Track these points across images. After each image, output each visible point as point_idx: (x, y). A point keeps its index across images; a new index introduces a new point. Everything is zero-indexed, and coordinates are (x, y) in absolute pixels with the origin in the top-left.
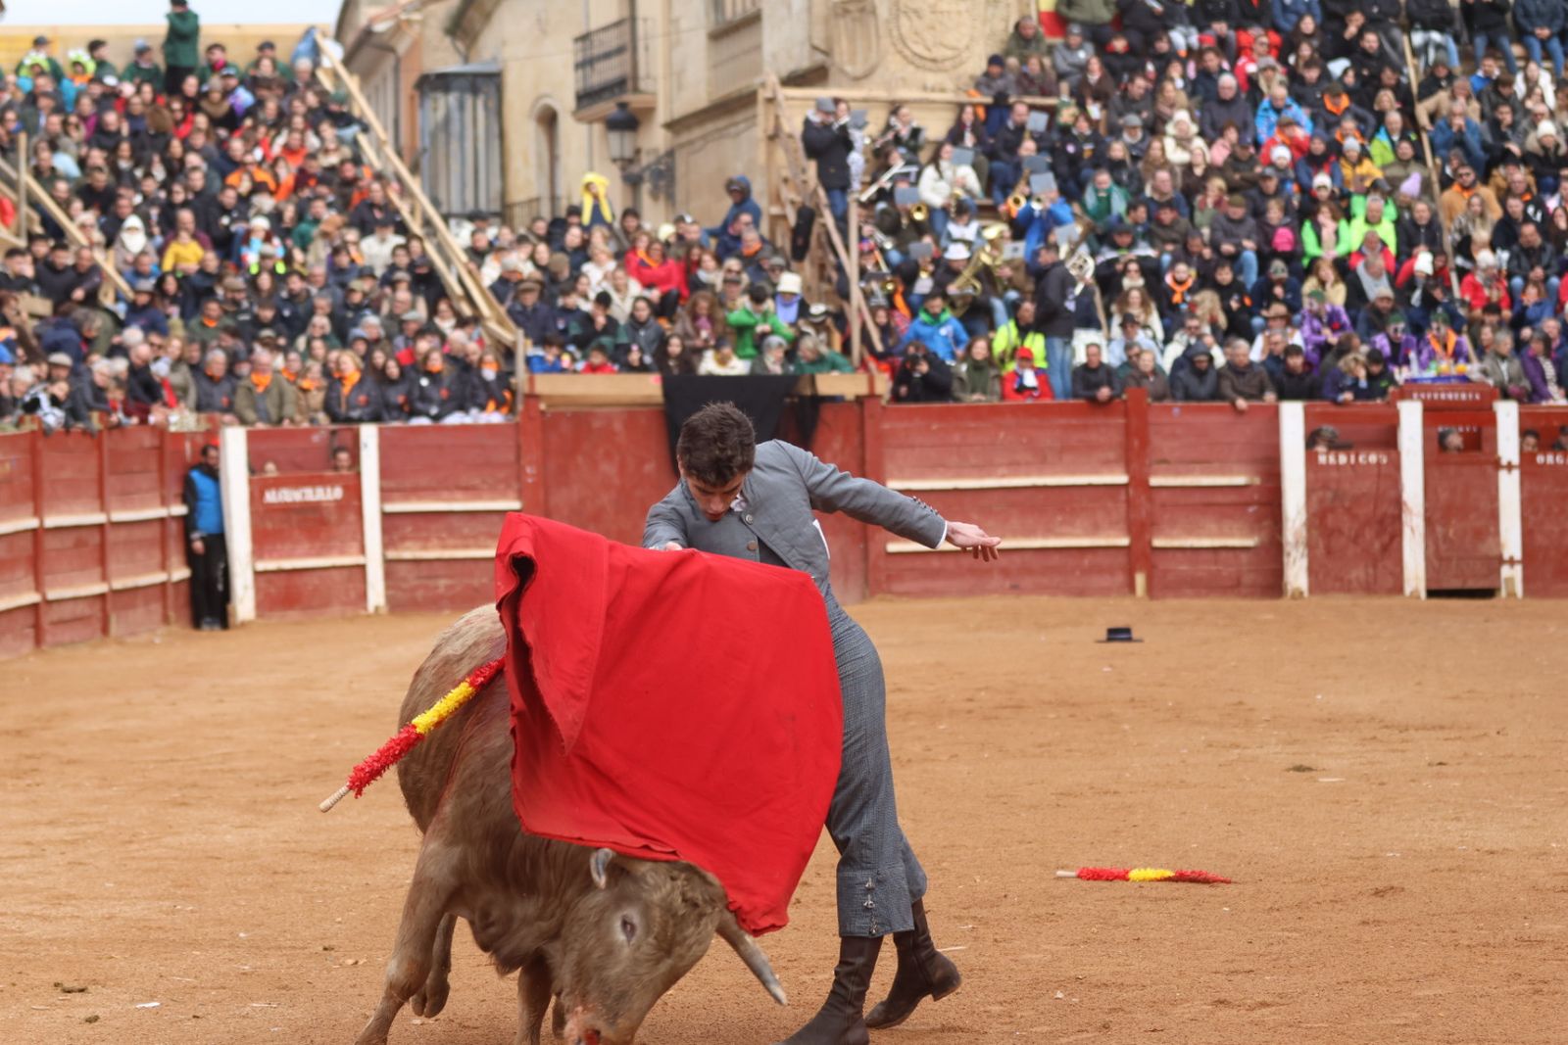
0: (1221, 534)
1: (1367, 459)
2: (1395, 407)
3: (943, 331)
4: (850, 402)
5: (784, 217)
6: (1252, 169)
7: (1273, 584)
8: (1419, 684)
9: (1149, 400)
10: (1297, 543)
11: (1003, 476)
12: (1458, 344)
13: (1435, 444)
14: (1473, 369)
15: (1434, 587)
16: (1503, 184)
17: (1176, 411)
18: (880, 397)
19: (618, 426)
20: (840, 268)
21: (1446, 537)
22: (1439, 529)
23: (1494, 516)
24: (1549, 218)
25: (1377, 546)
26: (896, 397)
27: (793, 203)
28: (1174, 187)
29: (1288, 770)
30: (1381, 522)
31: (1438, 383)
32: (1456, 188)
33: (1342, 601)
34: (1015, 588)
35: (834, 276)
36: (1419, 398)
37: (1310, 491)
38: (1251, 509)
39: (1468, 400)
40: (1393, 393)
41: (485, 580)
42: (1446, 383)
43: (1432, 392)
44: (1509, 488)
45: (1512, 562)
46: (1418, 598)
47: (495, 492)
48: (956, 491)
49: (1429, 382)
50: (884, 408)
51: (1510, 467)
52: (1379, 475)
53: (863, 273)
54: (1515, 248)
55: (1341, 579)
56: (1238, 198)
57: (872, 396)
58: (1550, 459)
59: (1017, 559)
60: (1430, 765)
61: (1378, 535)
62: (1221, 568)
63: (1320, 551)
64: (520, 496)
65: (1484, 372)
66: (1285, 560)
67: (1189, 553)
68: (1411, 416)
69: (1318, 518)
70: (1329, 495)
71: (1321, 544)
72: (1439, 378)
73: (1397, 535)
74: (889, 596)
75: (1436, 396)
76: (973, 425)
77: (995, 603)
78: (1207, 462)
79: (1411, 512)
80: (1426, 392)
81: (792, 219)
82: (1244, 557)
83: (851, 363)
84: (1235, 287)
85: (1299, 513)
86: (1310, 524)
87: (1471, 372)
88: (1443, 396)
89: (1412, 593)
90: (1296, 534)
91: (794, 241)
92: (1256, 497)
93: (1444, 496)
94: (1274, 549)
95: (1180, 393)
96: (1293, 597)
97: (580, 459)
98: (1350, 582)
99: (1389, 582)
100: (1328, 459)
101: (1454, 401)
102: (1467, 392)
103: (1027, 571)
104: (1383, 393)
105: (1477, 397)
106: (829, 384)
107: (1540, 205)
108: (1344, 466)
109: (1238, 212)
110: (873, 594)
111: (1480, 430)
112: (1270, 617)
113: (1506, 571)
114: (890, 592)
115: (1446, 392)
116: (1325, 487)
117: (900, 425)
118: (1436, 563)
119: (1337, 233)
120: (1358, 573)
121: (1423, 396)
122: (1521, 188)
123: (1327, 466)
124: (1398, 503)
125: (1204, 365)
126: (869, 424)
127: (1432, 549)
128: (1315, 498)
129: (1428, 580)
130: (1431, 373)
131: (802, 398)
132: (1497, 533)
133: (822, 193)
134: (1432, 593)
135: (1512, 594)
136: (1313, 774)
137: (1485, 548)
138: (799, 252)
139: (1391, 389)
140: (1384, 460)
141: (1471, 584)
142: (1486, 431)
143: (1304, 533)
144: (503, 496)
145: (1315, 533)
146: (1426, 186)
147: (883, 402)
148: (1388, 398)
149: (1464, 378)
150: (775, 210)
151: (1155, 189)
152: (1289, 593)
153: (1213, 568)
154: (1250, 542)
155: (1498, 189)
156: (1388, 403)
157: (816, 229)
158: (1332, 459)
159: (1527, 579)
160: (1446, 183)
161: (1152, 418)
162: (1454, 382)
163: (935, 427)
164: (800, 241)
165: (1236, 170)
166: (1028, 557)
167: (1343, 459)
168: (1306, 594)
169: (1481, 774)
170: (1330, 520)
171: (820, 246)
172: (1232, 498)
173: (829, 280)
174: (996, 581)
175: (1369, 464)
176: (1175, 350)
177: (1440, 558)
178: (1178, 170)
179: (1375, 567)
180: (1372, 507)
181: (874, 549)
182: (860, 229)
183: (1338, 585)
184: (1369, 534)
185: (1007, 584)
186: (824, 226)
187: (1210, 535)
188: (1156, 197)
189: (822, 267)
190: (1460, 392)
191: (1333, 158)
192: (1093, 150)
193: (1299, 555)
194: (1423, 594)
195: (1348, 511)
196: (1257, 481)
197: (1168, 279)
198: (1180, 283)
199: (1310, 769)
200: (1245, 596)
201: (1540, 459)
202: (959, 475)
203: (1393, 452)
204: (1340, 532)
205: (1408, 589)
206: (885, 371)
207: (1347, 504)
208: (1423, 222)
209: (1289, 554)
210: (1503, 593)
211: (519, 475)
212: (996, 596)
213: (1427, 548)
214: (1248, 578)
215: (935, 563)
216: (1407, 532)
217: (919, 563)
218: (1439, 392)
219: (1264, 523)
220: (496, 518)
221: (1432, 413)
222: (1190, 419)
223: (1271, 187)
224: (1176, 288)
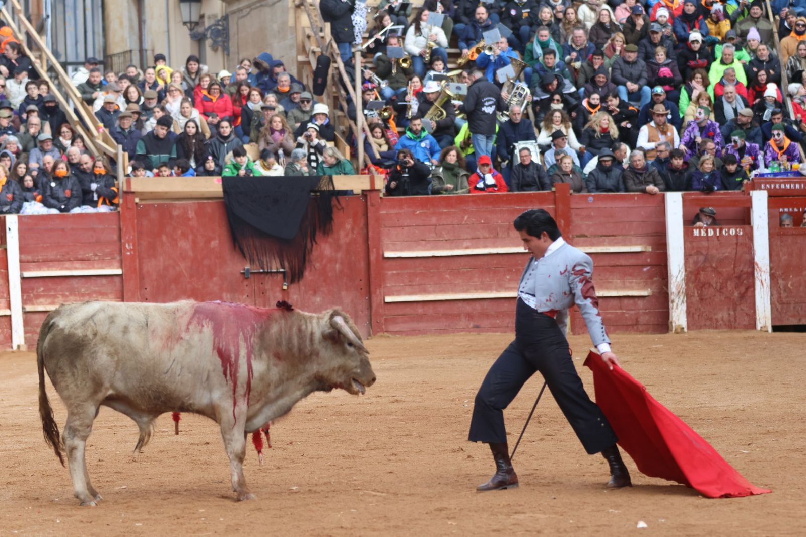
0: (624, 288)
1: (728, 232)
2: (749, 194)
3: (423, 145)
4: (358, 195)
5: (309, 63)
7: (663, 324)
9: (571, 191)
10: (679, 292)
11: (467, 248)
12: (792, 147)
13: (777, 221)
14: (804, 166)
15: (778, 323)
17: (591, 199)
18: (379, 191)
19: (191, 214)
21: (786, 286)
22: (781, 282)
25: (736, 294)
26: (389, 191)
27: (314, 52)
30: (739, 277)
31: (779, 177)
32: (792, 35)
33: (711, 334)
34: (477, 327)
36: (765, 188)
37: (687, 256)
38: (645, 269)
39: (800, 189)
40: (747, 183)
42: (785, 177)
43: (775, 183)
46: (767, 331)
47: (103, 261)
48: (434, 257)
49: (772, 177)
50: (381, 198)
52: (737, 244)
53: (365, 104)
55: (711, 319)
57: (373, 190)
59: (477, 306)
61: (737, 287)
62: (624, 311)
63: (696, 299)
64: (121, 267)
66: (671, 305)
68: (759, 200)
69: (693, 275)
70: (701, 258)
71: (696, 295)
72: (781, 172)
73: (751, 287)
74: (387, 334)
75: (777, 186)
76: (445, 210)
77: (462, 338)
78: (613, 236)
79: (760, 271)
80: (770, 183)
81: (314, 65)
82: (640, 303)
83: (358, 168)
85: (680, 271)
86: (687, 280)
87: (803, 169)
88: (783, 186)
89: (762, 328)
90: (678, 286)
91: (315, 80)
92: (649, 260)
93: (784, 258)
94: (663, 298)
96: (676, 332)
97: (164, 238)
98: (717, 320)
99: (746, 320)
100: (700, 232)
101: (791, 190)
102: (800, 183)
103: (485, 315)
104: (739, 185)
106: (341, 183)
108: (712, 238)
109: (632, 57)
110: (375, 333)
112: (660, 346)
114: (387, 331)
115: (785, 183)
116: (698, 253)
117: (393, 212)
118: (779, 307)
120: (723, 314)
121: (768, 186)
123: (700, 238)
124: (752, 263)
125: (607, 165)
126: (371, 210)
127: (776, 296)
128: (691, 261)
129: (773, 319)
130: (774, 168)
131: (322, 192)
133: (335, 45)
134: (776, 328)
138: (319, 89)
139: (745, 181)
140: (741, 233)
143: (684, 286)
144: (110, 266)
145: (691, 286)
147: (381, 195)
148: (743, 189)
149: (798, 173)
150: (301, 58)
151: (573, 41)
152: (674, 329)
153: (620, 311)
154: (645, 293)
156: (743, 191)
157: (331, 71)
158: (703, 233)
161: (573, 205)
162: (790, 176)
163: (418, 212)
164: (320, 81)
166: (485, 304)
167: (711, 232)
168: (685, 330)
170: (702, 276)
171: (334, 84)
172: (632, 261)
173: (341, 109)
174: (463, 323)
175: (729, 234)
177: (782, 303)
179: (735, 310)
180: (732, 266)
181: (376, 301)
182: (362, 72)
183: (708, 323)
184: (730, 286)
185: (471, 325)
186: (337, 69)
187: (616, 288)
188: (575, 47)
189: (336, 99)
190: (795, 183)
191: (701, 17)
192: (530, 13)
193: (680, 302)
194: (770, 329)
195: (715, 269)
196: (649, 249)
198: (593, 106)
200: (642, 332)
202: (436, 246)
203: (747, 227)
204: (710, 285)
205: (759, 326)
206: (381, 173)
207: (714, 264)
208: (765, 58)
209: (673, 302)
211: (121, 250)
212: (462, 333)
213: (772, 295)
214: (643, 319)
215: (420, 310)
216: (758, 284)
217: (408, 310)
218: (780, 183)
219: (655, 279)
220: (104, 281)
221: (775, 199)
222: (601, 205)
223: (657, 38)
224: (591, 110)
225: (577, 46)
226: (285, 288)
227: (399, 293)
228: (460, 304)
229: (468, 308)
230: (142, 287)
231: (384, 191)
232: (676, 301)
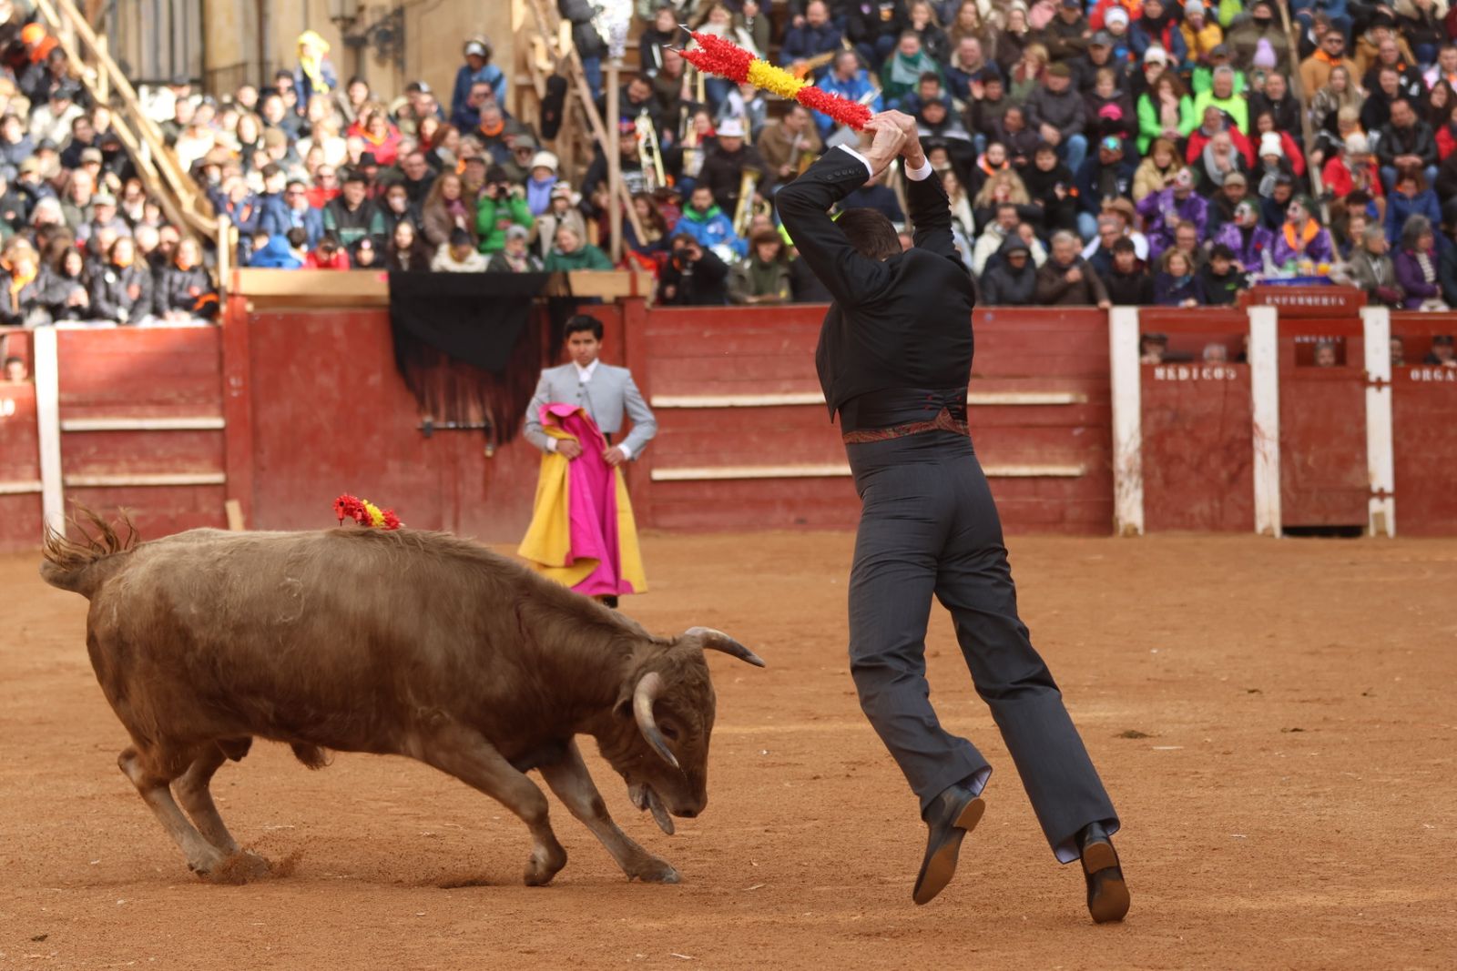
0: (1042, 461)
1: (1212, 373)
2: (1245, 312)
4: (609, 304)
5: (532, 88)
6: (1079, 33)
7: (1103, 520)
8: (1271, 636)
10: (1130, 471)
11: (787, 392)
12: (1319, 237)
13: (1291, 356)
14: (1336, 269)
15: (1291, 523)
16: (1374, 52)
17: (989, 316)
18: (644, 298)
19: (338, 331)
20: (597, 147)
21: (1304, 464)
22: (1296, 456)
23: (1361, 441)
24: (1425, 92)
25: (1224, 475)
26: (662, 299)
27: (541, 71)
28: (987, 57)
29: (1117, 736)
30: (1228, 448)
31: (1296, 285)
32: (1319, 56)
33: (1182, 539)
34: (802, 523)
35: (590, 155)
36: (1273, 303)
37: (1145, 411)
38: (1077, 432)
39: (1330, 306)
40: (1243, 297)
41: (182, 510)
42: (1304, 284)
43: (1289, 295)
44: (1379, 406)
45: (1382, 495)
46: (1272, 536)
47: (193, 408)
48: (732, 408)
49: (1284, 284)
50: (647, 311)
51: (1379, 384)
52: (1226, 393)
54: (1386, 127)
55: (1182, 514)
56: (1060, 66)
57: (635, 297)
58: (1426, 375)
59: (803, 488)
60: (1283, 731)
61: (1225, 462)
62: (1041, 500)
63: (1158, 481)
64: (223, 412)
65: (1350, 273)
66: (1117, 491)
67: (1003, 482)
68: (1263, 324)
69: (1155, 443)
70: (1168, 415)
71: (1158, 473)
72: (1299, 278)
73: (1247, 464)
74: (653, 531)
75: (1293, 301)
76: (752, 332)
77: (777, 539)
78: (1025, 376)
79: (1263, 436)
80: (1281, 295)
81: (542, 91)
82: (1068, 488)
83: (610, 258)
84: (1059, 173)
85: (1132, 436)
86: (1145, 450)
87: (1334, 273)
88: (1301, 301)
89: (1265, 530)
90: (1129, 460)
91: (543, 116)
92: (1082, 418)
93: (1302, 417)
94: (1103, 479)
95: (991, 297)
96: (1126, 535)
97: (293, 369)
98: (1192, 517)
99: (1238, 517)
100: (1166, 373)
101: (1314, 307)
102: (1329, 296)
103: (815, 502)
104: (1231, 297)
105: (1342, 302)
106: (585, 283)
107: (1415, 76)
108: (1184, 382)
109: (1059, 83)
111: (1344, 340)
112: (1099, 557)
113: (1374, 506)
114: (655, 526)
115: (1305, 295)
116: (1163, 406)
117: (667, 332)
118: (1293, 496)
119: (1179, 111)
120: (1201, 507)
121: (1277, 300)
122: (1393, 57)
123: (1166, 382)
124: (1248, 425)
125: (1019, 264)
126: (631, 329)
127: (1288, 480)
128: (1151, 419)
129: (1284, 515)
130: (1287, 273)
131: (552, 299)
132: (1364, 461)
133: (576, 59)
134: (1289, 530)
135: (1382, 533)
136: (1147, 741)
137: (1351, 478)
138: (550, 128)
139: (1240, 292)
140: (1233, 376)
141: (1334, 521)
142: (1351, 342)
143: (1138, 460)
144: (203, 412)
145: (1151, 459)
146: (1282, 56)
147: (648, 305)
148: (1237, 303)
149: (1326, 280)
150: (522, 80)
151: (962, 59)
152: (1121, 531)
153: (1033, 500)
154: (1075, 470)
155: (1368, 57)
156: (1237, 309)
157: (568, 101)
158: (1171, 374)
159: (1399, 515)
160: (1306, 50)
162: (1316, 285)
163: (707, 334)
164: (550, 116)
165: (1062, 35)
166: (816, 485)
167: (1183, 374)
168: (1141, 532)
169: (1343, 743)
170: (1169, 446)
171: (574, 121)
172: (1055, 418)
173: (585, 161)
174: (779, 514)
175: (1214, 380)
176: (989, 244)
177: (1299, 491)
178: (993, 36)
179: (1221, 500)
180: (1218, 429)
181: (636, 476)
183: (1177, 520)
184: (1214, 461)
185: (792, 518)
186: (579, 98)
187: (1029, 462)
188: (964, 69)
189: (576, 146)
190: (1321, 296)
191: (1172, 23)
192: (893, 11)
193: (1132, 486)
194: (1278, 532)
195: (1190, 434)
196: (1084, 399)
197: (981, 163)
198: (996, 167)
199: (1142, 735)
200: (1070, 533)
201: (1415, 375)
203: (1242, 366)
204: (1181, 459)
205: (1260, 526)
206: (649, 268)
207: (1188, 427)
208: (1278, 96)
209: (1121, 485)
210: (1372, 531)
211: (222, 388)
212: (778, 532)
213: (1282, 477)
214: (1073, 513)
215: (709, 493)
216: (1259, 459)
217: (690, 492)
218: (1297, 296)
219: (1094, 448)
220: (195, 438)
221: (1289, 321)
222: (1005, 326)
223: (1102, 55)
224: (992, 172)
225: (970, 67)
226: (489, 453)
227: (675, 464)
228: (775, 485)
229: (788, 491)
230: (256, 448)
231: (652, 297)
232: (1127, 484)
